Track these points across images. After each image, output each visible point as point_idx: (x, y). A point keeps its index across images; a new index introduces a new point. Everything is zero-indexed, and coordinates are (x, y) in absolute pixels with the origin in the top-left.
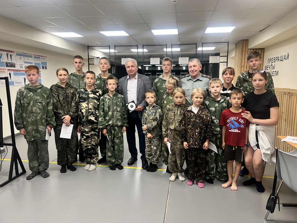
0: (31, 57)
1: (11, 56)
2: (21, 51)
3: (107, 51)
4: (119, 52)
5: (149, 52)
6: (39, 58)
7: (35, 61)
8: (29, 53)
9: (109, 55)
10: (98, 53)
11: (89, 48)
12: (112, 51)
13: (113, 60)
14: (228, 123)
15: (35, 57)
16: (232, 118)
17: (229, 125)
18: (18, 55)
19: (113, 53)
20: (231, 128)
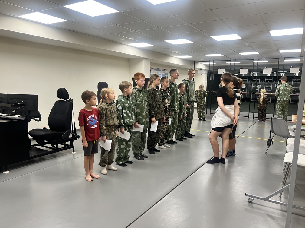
0: (161, 70)
1: (152, 70)
2: (156, 67)
3: (208, 63)
4: (216, 64)
5: (241, 63)
6: (164, 71)
7: (162, 73)
8: (160, 68)
9: (209, 66)
10: (201, 66)
11: (195, 62)
12: (212, 63)
13: (211, 69)
14: (88, 122)
15: (163, 71)
16: (90, 116)
17: (89, 123)
18: (155, 70)
19: (212, 64)
20: (92, 125)
